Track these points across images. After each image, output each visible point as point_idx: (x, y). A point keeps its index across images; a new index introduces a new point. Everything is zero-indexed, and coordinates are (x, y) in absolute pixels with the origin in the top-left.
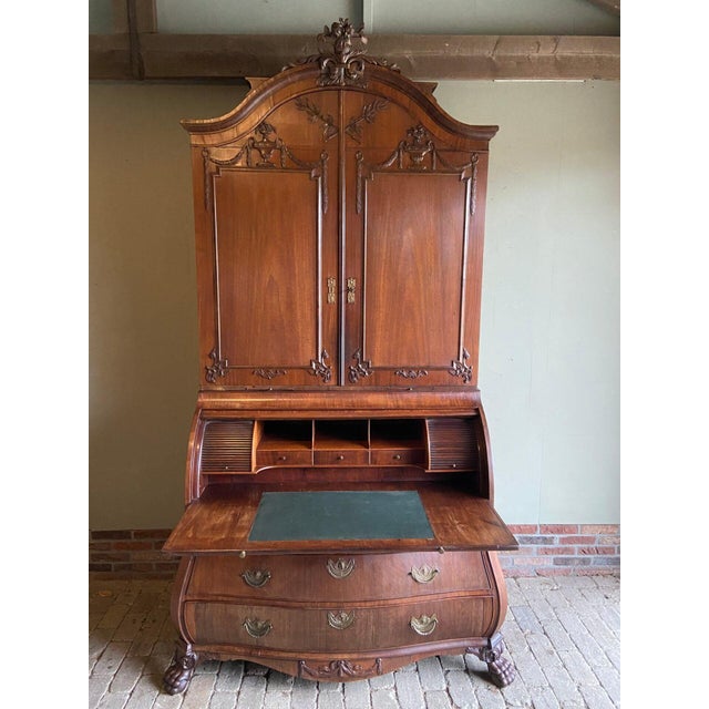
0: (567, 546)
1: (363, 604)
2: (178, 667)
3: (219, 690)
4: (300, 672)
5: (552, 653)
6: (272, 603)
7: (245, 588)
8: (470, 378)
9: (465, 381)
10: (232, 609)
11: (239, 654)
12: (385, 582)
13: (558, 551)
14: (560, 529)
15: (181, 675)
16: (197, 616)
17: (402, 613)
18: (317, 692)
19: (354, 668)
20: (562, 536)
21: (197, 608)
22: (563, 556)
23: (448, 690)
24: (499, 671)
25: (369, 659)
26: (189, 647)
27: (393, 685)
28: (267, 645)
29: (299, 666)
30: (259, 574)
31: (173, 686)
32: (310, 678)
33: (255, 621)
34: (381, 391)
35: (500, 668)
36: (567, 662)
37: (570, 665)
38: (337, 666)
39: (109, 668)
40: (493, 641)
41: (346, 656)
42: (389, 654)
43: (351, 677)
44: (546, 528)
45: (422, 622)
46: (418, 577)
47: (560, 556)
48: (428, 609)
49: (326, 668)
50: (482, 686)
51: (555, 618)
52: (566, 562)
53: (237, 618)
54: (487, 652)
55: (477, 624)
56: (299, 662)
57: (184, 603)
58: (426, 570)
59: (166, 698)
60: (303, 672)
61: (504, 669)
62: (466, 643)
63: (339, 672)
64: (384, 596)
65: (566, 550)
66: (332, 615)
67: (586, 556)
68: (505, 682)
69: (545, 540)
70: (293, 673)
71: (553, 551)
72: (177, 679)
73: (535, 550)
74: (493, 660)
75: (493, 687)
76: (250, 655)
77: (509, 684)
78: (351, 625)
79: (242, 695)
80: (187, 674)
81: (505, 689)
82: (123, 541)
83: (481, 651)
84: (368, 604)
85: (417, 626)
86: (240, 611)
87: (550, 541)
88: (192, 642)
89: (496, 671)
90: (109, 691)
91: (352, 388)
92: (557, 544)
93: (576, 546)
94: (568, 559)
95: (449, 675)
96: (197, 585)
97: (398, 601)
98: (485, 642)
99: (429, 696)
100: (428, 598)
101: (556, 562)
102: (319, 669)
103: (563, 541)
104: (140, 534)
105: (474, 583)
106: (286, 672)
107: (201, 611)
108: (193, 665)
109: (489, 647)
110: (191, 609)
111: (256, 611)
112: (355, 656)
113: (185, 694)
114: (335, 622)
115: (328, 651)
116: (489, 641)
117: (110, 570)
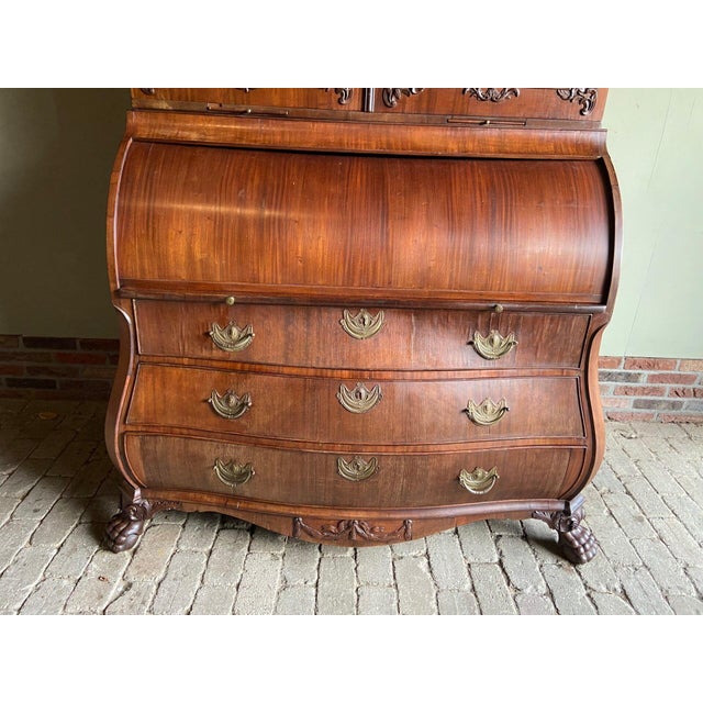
0: (656, 385)
1: (391, 449)
2: (124, 518)
3: (183, 547)
4: (295, 532)
5: (641, 520)
6: (255, 441)
7: (213, 419)
8: (592, 105)
9: (581, 112)
10: (194, 447)
11: (210, 505)
12: (426, 420)
13: (643, 391)
14: (651, 363)
15: (129, 527)
16: (144, 454)
17: (448, 463)
18: (319, 555)
19: (372, 530)
20: (652, 372)
21: (143, 443)
22: (649, 398)
23: (500, 563)
24: (577, 543)
25: (395, 519)
26: (138, 492)
27: (424, 552)
28: (247, 494)
29: (295, 524)
30: (233, 400)
31: (116, 542)
32: (309, 539)
33: (231, 463)
34: (435, 125)
35: (578, 539)
36: (665, 533)
37: (669, 538)
38: (349, 525)
39: (36, 511)
40: (573, 506)
41: (361, 515)
42: (423, 515)
43: (368, 542)
44: (633, 362)
45: (476, 477)
46: (478, 417)
47: (644, 397)
48: (487, 460)
49: (333, 528)
50: (549, 560)
51: (639, 474)
52: (650, 405)
53: (203, 459)
54: (563, 519)
55: (555, 483)
56: (295, 518)
57: (122, 436)
58: (489, 406)
59: (107, 556)
60: (300, 532)
61: (583, 541)
62: (534, 505)
63: (350, 534)
64: (424, 439)
65: (654, 391)
66: (343, 463)
67: (678, 399)
68: (584, 558)
69: (628, 377)
70: (286, 531)
71: (635, 390)
72: (122, 533)
73: (611, 390)
74: (570, 528)
75: (565, 564)
76: (225, 506)
77: (589, 560)
78: (370, 477)
79: (214, 556)
80: (136, 527)
81: (582, 568)
82: (68, 352)
83: (554, 518)
84: (398, 449)
85: (469, 482)
86: (209, 450)
87: (635, 378)
88: (141, 487)
89: (571, 542)
90: (30, 542)
91: (386, 117)
92: (643, 382)
93: (668, 386)
94: (653, 402)
95: (501, 541)
96: (142, 410)
97: (443, 448)
98: (561, 506)
99: (475, 570)
100: (489, 445)
101: (637, 405)
102: (323, 529)
103: (652, 378)
104: (87, 344)
105: (559, 428)
106: (276, 530)
107: (150, 447)
108: (143, 515)
109: (567, 512)
110: (134, 444)
111: (231, 451)
112: (375, 515)
113: (135, 552)
114: (347, 470)
115: (335, 506)
116: (567, 505)
117: (55, 387)
